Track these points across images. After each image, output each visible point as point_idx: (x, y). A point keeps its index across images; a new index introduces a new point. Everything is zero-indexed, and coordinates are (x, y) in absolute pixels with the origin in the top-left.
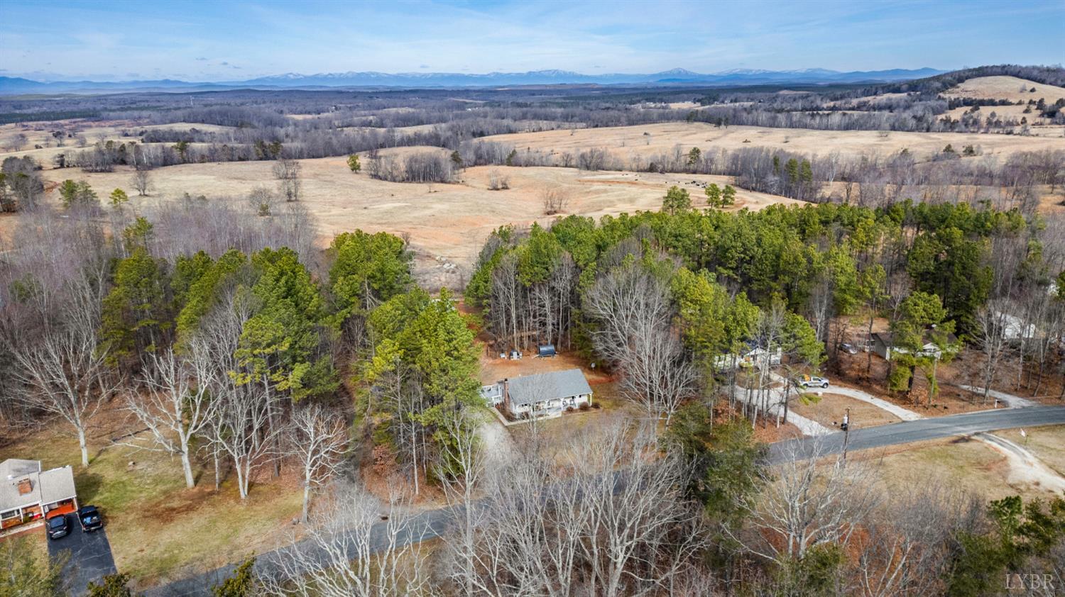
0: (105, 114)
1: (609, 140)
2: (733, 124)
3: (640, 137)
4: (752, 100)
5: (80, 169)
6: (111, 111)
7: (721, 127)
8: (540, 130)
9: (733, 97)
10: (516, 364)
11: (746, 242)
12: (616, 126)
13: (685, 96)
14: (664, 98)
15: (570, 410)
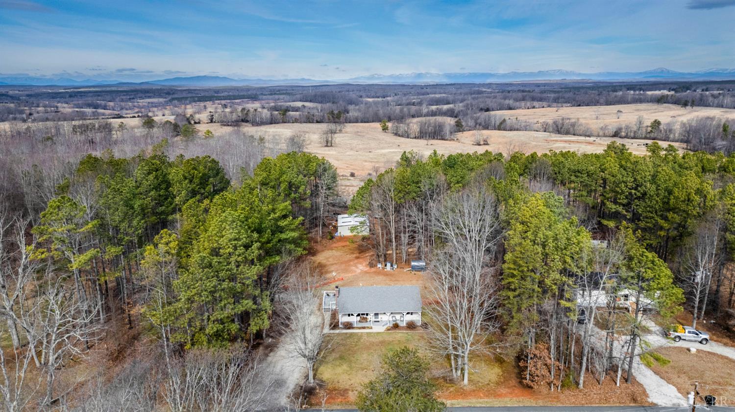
0: (260, 97)
1: (586, 115)
2: (699, 105)
3: (614, 113)
4: (722, 89)
5: (219, 124)
6: (265, 95)
7: (687, 107)
8: (534, 107)
9: (704, 87)
10: (387, 274)
11: (638, 177)
12: (595, 105)
13: (662, 86)
14: (643, 87)
15: (396, 326)
